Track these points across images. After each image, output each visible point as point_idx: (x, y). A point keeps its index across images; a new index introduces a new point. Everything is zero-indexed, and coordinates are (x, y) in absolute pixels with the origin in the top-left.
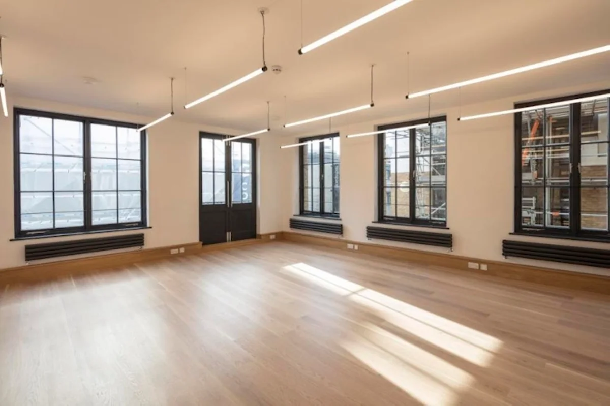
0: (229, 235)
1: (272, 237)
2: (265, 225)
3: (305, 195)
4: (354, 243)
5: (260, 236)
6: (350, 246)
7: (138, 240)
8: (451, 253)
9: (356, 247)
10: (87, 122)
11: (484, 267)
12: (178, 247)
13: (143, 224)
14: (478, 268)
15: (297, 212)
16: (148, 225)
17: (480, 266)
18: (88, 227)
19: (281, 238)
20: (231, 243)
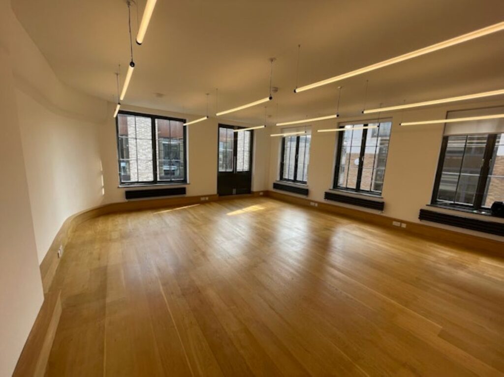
0: (234, 191)
1: (261, 194)
2: (256, 186)
3: (284, 168)
4: (315, 202)
5: (253, 193)
6: (312, 204)
7: (183, 191)
8: (382, 214)
9: (316, 205)
10: (153, 118)
11: (404, 226)
12: (205, 196)
13: (185, 181)
14: (399, 225)
15: (278, 179)
16: (188, 182)
17: (401, 225)
18: (155, 181)
19: (267, 195)
20: (235, 196)
